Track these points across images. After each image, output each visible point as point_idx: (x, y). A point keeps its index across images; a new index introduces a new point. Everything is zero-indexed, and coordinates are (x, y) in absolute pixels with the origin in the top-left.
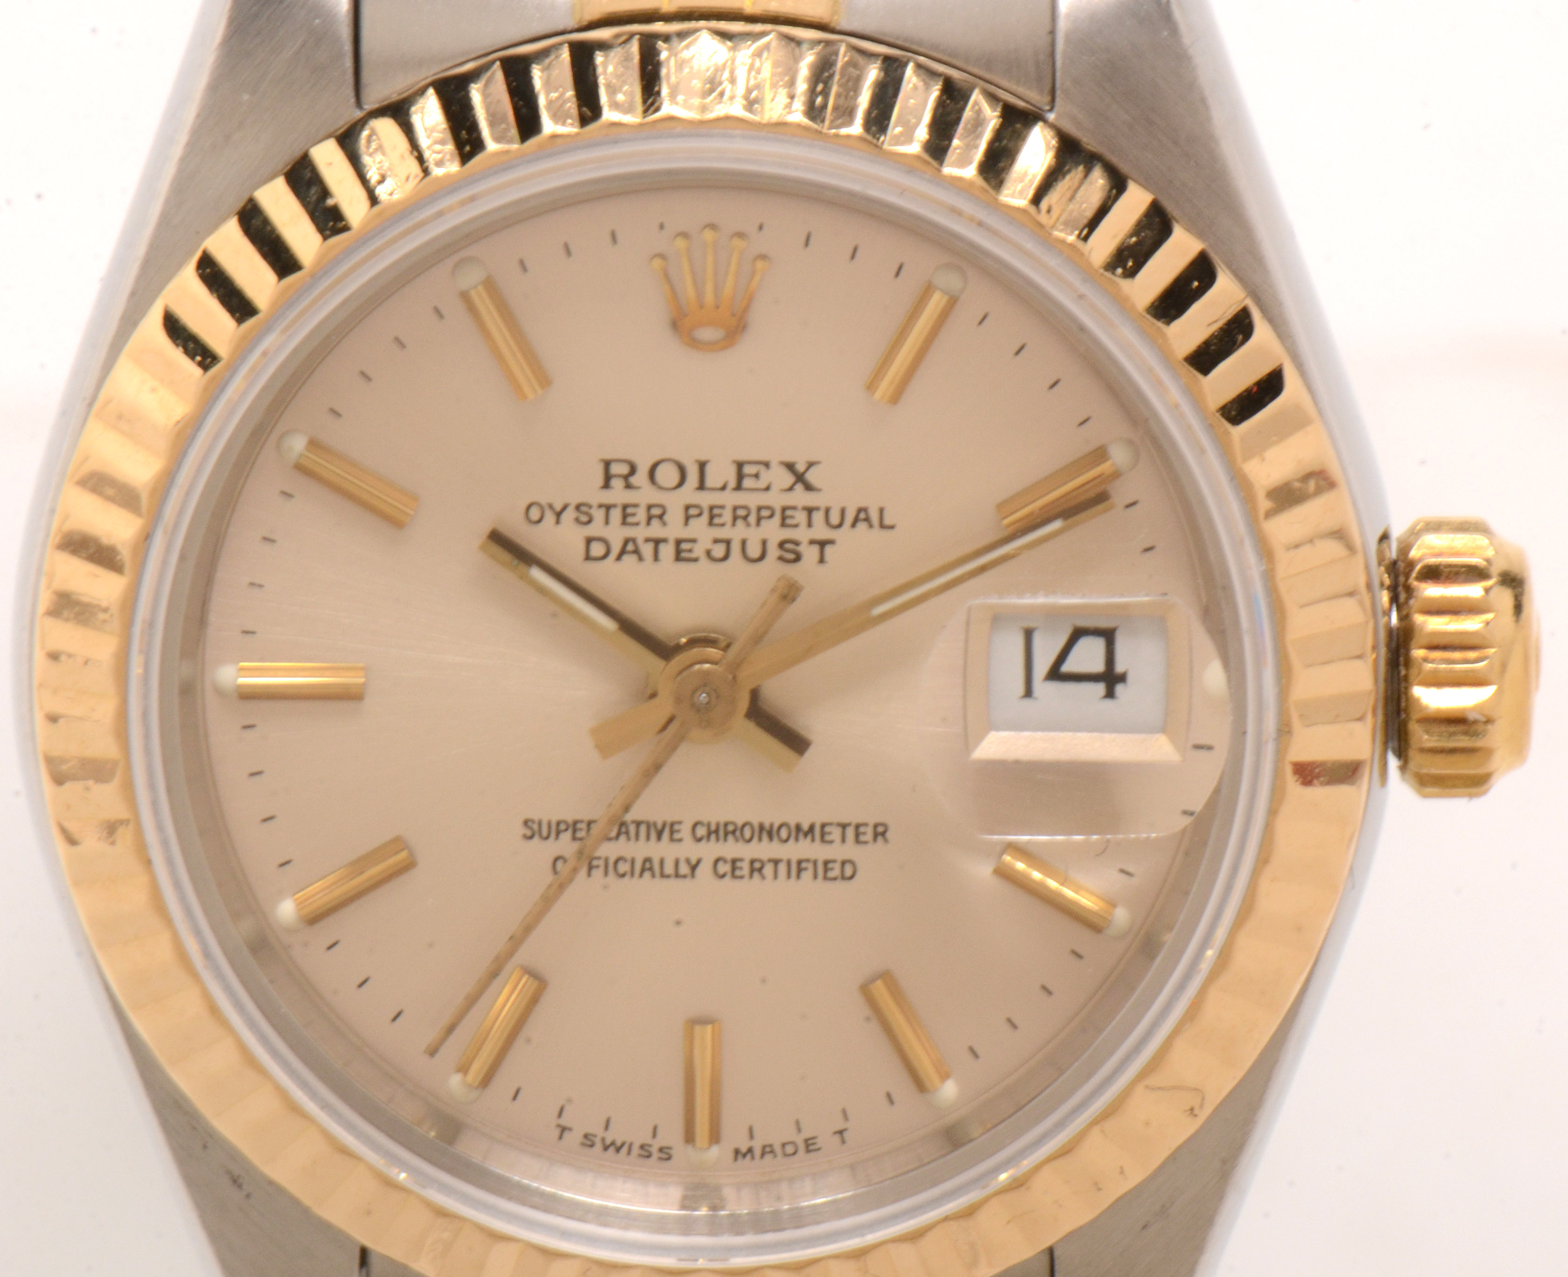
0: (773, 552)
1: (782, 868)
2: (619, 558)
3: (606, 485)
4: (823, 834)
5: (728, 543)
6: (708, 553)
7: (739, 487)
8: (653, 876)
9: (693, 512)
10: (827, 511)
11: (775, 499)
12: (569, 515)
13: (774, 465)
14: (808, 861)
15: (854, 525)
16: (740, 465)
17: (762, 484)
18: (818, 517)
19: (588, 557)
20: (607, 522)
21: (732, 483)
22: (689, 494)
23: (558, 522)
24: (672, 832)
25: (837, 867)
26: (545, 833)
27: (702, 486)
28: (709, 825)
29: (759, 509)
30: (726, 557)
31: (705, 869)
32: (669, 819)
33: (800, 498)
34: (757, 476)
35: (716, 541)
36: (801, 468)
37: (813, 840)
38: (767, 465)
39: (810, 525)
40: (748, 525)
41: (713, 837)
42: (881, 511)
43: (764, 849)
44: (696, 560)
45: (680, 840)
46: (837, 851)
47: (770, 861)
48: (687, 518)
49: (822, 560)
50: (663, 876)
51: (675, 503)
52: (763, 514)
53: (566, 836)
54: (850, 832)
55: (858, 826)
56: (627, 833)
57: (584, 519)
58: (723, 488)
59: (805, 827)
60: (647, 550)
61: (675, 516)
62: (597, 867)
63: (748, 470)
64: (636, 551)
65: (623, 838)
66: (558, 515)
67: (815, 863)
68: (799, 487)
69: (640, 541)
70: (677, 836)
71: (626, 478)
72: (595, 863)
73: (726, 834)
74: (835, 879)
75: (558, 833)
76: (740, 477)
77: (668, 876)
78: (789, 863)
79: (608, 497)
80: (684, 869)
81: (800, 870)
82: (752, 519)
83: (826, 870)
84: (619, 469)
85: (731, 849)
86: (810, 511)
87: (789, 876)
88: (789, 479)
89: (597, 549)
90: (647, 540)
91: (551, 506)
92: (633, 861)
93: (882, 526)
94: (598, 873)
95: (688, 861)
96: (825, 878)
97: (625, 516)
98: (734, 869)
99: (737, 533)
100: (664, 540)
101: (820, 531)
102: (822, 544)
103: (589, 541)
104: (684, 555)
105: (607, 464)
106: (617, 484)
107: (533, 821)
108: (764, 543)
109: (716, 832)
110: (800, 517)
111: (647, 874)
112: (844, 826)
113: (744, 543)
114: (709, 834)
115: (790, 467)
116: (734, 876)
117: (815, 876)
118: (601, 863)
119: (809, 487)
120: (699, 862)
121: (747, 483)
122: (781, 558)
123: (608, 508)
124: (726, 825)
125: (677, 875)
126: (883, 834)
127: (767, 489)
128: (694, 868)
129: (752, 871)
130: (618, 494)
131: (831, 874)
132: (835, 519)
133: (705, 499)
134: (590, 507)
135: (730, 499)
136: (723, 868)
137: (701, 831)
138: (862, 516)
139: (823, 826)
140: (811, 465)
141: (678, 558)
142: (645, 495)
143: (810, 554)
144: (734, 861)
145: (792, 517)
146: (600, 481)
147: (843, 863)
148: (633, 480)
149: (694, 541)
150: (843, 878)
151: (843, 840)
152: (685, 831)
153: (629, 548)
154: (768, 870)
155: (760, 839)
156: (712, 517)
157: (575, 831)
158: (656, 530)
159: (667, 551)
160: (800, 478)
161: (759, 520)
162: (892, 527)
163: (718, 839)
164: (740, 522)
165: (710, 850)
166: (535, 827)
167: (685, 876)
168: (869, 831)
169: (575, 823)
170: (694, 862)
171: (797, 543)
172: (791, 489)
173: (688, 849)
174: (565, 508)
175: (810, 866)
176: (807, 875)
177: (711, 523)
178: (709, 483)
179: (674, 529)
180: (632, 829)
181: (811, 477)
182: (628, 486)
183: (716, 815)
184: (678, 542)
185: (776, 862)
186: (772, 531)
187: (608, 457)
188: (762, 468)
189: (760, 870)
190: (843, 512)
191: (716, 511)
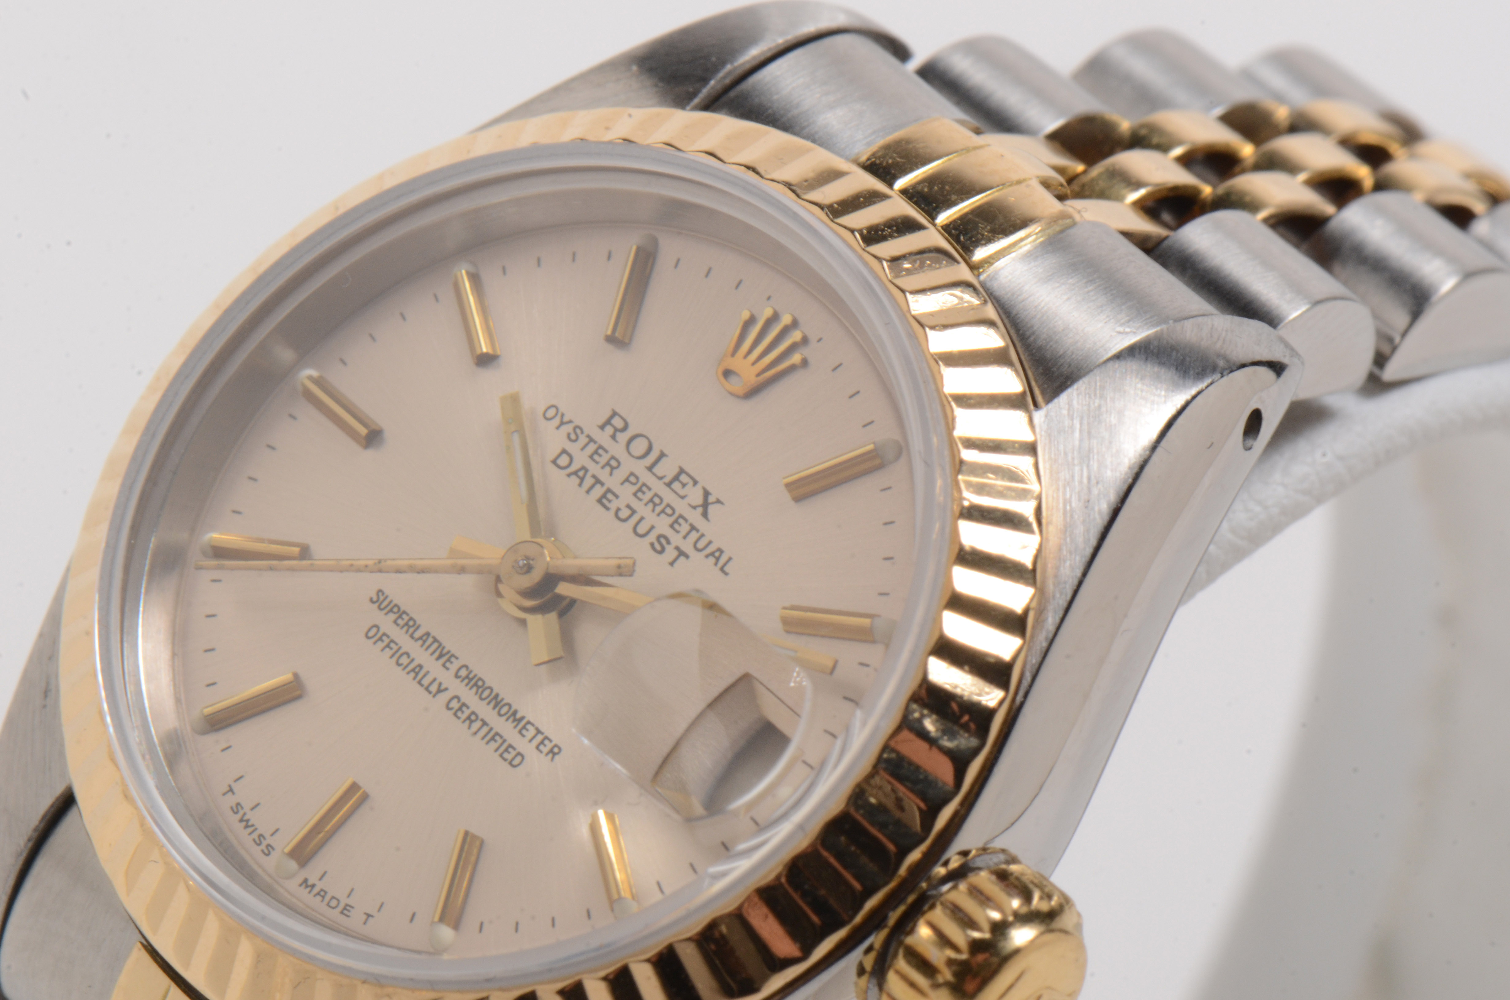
0: (652, 537)
1: (485, 729)
2: (569, 475)
3: (602, 427)
4: (524, 727)
5: (634, 512)
6: (618, 510)
7: (669, 485)
8: (414, 678)
9: (632, 479)
10: (703, 535)
11: (681, 507)
12: (569, 428)
13: (699, 486)
14: (501, 737)
15: (707, 556)
16: (682, 471)
17: (682, 492)
18: (694, 535)
19: (554, 462)
20: (583, 449)
21: (667, 480)
22: (639, 467)
23: (558, 428)
24: (448, 660)
25: (513, 753)
26: (383, 606)
27: (650, 469)
28: (471, 672)
29: (668, 505)
30: (625, 520)
31: (444, 697)
32: (453, 652)
33: (695, 517)
34: (684, 485)
35: (628, 507)
36: (711, 499)
37: (515, 727)
38: (695, 483)
39: (685, 537)
40: (653, 511)
41: (466, 681)
42: (730, 559)
43: (485, 711)
44: (607, 509)
45: (447, 669)
46: (523, 745)
47: (482, 720)
48: (627, 480)
49: (672, 564)
50: (420, 683)
51: (629, 465)
52: (668, 510)
53: (392, 617)
54: (540, 738)
55: (546, 738)
56: (424, 642)
57: (573, 437)
58: (660, 478)
59: (518, 716)
60: (589, 481)
61: (621, 474)
62: (391, 649)
63: (684, 478)
64: (582, 479)
65: (420, 642)
66: (562, 423)
67: (505, 741)
68: (700, 510)
69: (589, 475)
70: (448, 665)
71: (616, 430)
72: (392, 645)
73: (476, 684)
74: (505, 760)
75: (391, 611)
76: (676, 478)
77: (422, 685)
78: (491, 729)
79: (597, 434)
80: (434, 688)
81: (493, 739)
82: (658, 509)
83: (506, 750)
84: (617, 422)
85: (469, 696)
86: (693, 528)
87: (483, 738)
88: (699, 501)
89: (563, 461)
90: (594, 476)
91: (563, 415)
92: (413, 660)
93: (722, 569)
94: (388, 652)
95: (440, 684)
96: (501, 755)
97: (596, 452)
98: (460, 709)
99: (643, 510)
100: (602, 484)
101: (687, 546)
102: (681, 553)
103: (564, 451)
104: (604, 501)
105: (614, 414)
106: (609, 430)
107: (383, 594)
108: (652, 527)
109: (471, 680)
110: (685, 528)
111: (412, 674)
112: (539, 731)
113: (642, 519)
114: (467, 677)
115: (706, 494)
116: (455, 714)
117: (497, 750)
118: (395, 648)
119: (705, 515)
120: (446, 689)
121: (676, 486)
122: (652, 545)
123: (591, 440)
124: (480, 679)
125: (427, 689)
126: (554, 754)
127: (683, 497)
128: (439, 691)
129: (469, 718)
130: (603, 438)
131: (506, 755)
132: (700, 545)
133: (646, 477)
134: (582, 432)
135: (658, 487)
136: (455, 704)
137: (463, 673)
138: (716, 555)
139: (529, 723)
140: (718, 501)
141: (600, 501)
142: (617, 449)
143: (670, 553)
144: (464, 705)
145: (680, 525)
146: (601, 422)
147: (519, 754)
148: (619, 435)
149: (617, 497)
150: (510, 763)
151: (530, 741)
152: (454, 667)
153: (580, 474)
154: (476, 725)
155: (488, 704)
156: (640, 490)
157: (400, 617)
158: (603, 475)
159: (598, 491)
160: (705, 505)
161: (663, 511)
162: (726, 574)
163: (467, 685)
164: (651, 505)
165: (457, 688)
166: (382, 598)
167: (430, 692)
168: (549, 746)
169: (404, 612)
170: (442, 687)
171: (668, 542)
172: (694, 508)
173: (447, 678)
174: (570, 422)
175: (500, 741)
176: (493, 745)
177: (635, 494)
178: (655, 470)
179: (613, 482)
180: (430, 640)
181: (711, 509)
182: (613, 437)
183: (478, 670)
184: (609, 491)
185: (485, 723)
186: (663, 525)
187: (618, 410)
188: (691, 483)
189: (472, 722)
190: (710, 542)
191: (644, 489)
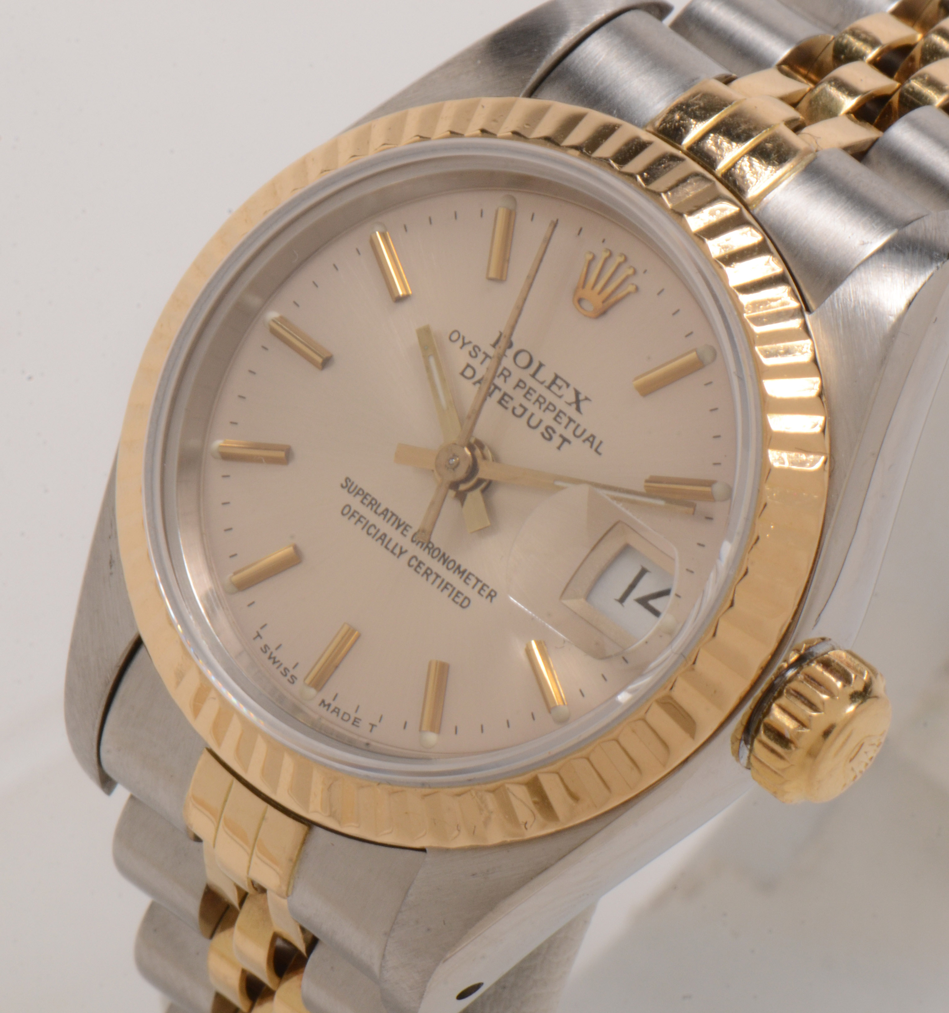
0: (542, 428)
1: (439, 581)
2: (474, 383)
3: (494, 346)
4: (467, 577)
5: (525, 410)
6: (514, 409)
7: (549, 388)
8: (382, 544)
9: (521, 385)
10: (578, 426)
11: (560, 405)
12: (469, 348)
13: (571, 388)
14: (452, 586)
15: (584, 441)
16: (557, 377)
17: (559, 393)
18: (572, 426)
19: (462, 374)
20: (482, 363)
21: (547, 384)
22: (526, 375)
23: (461, 348)
24: (405, 529)
25: (462, 598)
26: (351, 490)
27: (533, 376)
29: (550, 403)
30: (520, 416)
31: (405, 558)
32: (408, 522)
33: (571, 411)
34: (560, 388)
35: (521, 405)
36: (581, 397)
37: (461, 578)
38: (568, 385)
39: (566, 427)
40: (540, 408)
41: (420, 544)
42: (601, 442)
43: (437, 567)
44: (506, 408)
45: (405, 536)
46: (468, 590)
47: (436, 574)
48: (518, 385)
49: (559, 448)
50: (386, 547)
51: (517, 374)
52: (551, 407)
53: (359, 498)
54: (479, 585)
55: (485, 585)
56: (385, 516)
57: (473, 354)
58: (542, 383)
59: (462, 569)
61: (513, 381)
62: (362, 522)
63: (559, 382)
65: (382, 516)
66: (464, 344)
67: (454, 589)
68: (574, 406)
70: (405, 533)
72: (362, 520)
73: (427, 547)
74: (457, 603)
75: (357, 493)
76: (553, 382)
77: (388, 549)
78: (443, 581)
79: (490, 351)
80: (397, 551)
81: (445, 587)
82: (544, 407)
83: (457, 596)
85: (424, 556)
86: (571, 420)
87: (438, 587)
88: (573, 399)
89: (469, 373)
91: (463, 338)
92: (378, 531)
93: (596, 450)
94: (360, 525)
95: (401, 548)
96: (453, 600)
98: (418, 566)
99: (532, 408)
100: (500, 389)
101: (568, 434)
102: (565, 440)
103: (468, 366)
104: (503, 402)
107: (350, 481)
108: (541, 421)
109: (423, 543)
110: (565, 420)
111: (380, 541)
112: (478, 580)
113: (532, 415)
115: (577, 393)
116: (415, 570)
117: (449, 596)
118: (364, 521)
119: (578, 409)
120: (406, 551)
121: (554, 388)
122: (543, 435)
123: (487, 356)
124: (430, 543)
125: (392, 552)
126: (492, 597)
127: (560, 397)
128: (401, 553)
129: (426, 572)
131: (457, 599)
132: (578, 432)
133: (531, 382)
134: (480, 350)
135: (541, 390)
136: (414, 562)
138: (591, 439)
139: (470, 574)
140: (587, 399)
141: (500, 402)
142: (507, 362)
143: (557, 440)
144: (420, 562)
145: (561, 418)
146: (492, 342)
147: (466, 598)
149: (512, 398)
150: (461, 606)
151: (473, 587)
152: (410, 534)
154: (432, 577)
155: (439, 560)
156: (528, 392)
157: (365, 498)
158: (500, 382)
159: (497, 395)
160: (578, 402)
161: (547, 408)
162: (600, 454)
163: (421, 547)
164: (537, 404)
165: (414, 550)
166: (349, 484)
167: (394, 554)
168: (488, 591)
169: (368, 494)
170: (403, 550)
171: (554, 432)
172: (570, 404)
173: (405, 542)
174: (470, 342)
175: (451, 589)
176: (446, 592)
177: (525, 396)
178: (538, 376)
179: (508, 387)
180: (389, 515)
181: (582, 405)
184: (505, 394)
185: (438, 576)
186: (548, 418)
188: (565, 385)
189: (428, 575)
190: (585, 431)
191: (531, 392)
